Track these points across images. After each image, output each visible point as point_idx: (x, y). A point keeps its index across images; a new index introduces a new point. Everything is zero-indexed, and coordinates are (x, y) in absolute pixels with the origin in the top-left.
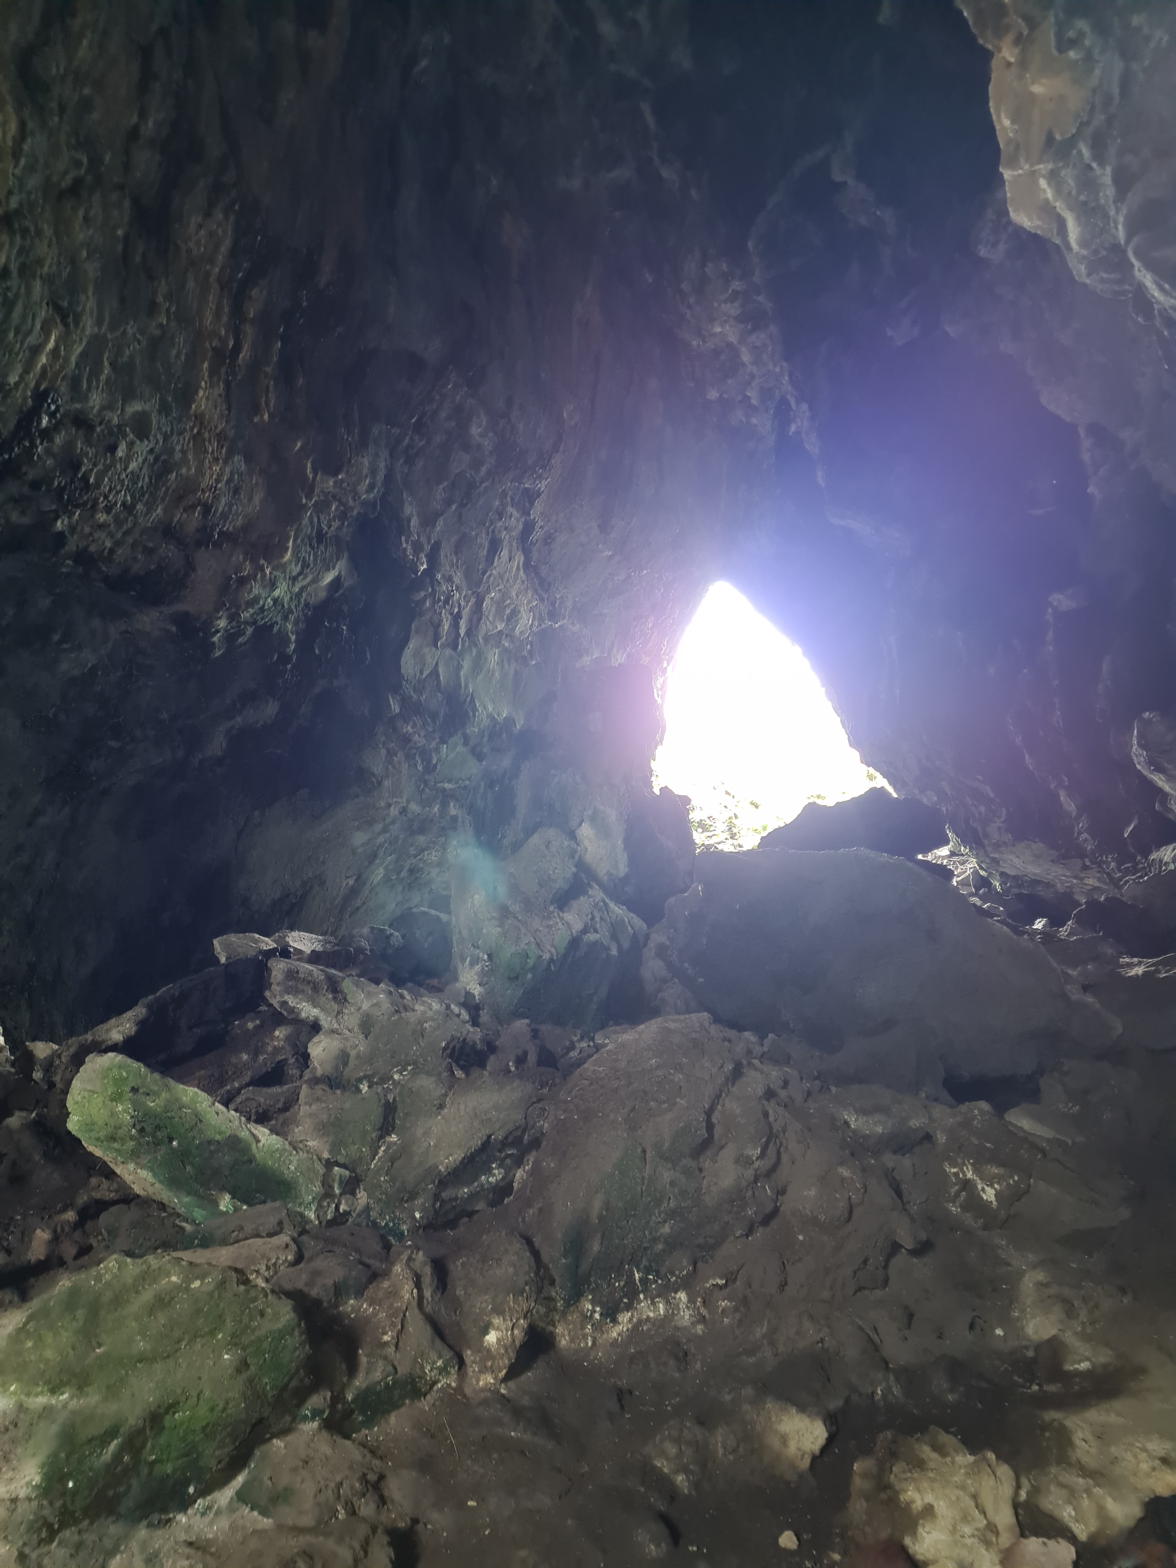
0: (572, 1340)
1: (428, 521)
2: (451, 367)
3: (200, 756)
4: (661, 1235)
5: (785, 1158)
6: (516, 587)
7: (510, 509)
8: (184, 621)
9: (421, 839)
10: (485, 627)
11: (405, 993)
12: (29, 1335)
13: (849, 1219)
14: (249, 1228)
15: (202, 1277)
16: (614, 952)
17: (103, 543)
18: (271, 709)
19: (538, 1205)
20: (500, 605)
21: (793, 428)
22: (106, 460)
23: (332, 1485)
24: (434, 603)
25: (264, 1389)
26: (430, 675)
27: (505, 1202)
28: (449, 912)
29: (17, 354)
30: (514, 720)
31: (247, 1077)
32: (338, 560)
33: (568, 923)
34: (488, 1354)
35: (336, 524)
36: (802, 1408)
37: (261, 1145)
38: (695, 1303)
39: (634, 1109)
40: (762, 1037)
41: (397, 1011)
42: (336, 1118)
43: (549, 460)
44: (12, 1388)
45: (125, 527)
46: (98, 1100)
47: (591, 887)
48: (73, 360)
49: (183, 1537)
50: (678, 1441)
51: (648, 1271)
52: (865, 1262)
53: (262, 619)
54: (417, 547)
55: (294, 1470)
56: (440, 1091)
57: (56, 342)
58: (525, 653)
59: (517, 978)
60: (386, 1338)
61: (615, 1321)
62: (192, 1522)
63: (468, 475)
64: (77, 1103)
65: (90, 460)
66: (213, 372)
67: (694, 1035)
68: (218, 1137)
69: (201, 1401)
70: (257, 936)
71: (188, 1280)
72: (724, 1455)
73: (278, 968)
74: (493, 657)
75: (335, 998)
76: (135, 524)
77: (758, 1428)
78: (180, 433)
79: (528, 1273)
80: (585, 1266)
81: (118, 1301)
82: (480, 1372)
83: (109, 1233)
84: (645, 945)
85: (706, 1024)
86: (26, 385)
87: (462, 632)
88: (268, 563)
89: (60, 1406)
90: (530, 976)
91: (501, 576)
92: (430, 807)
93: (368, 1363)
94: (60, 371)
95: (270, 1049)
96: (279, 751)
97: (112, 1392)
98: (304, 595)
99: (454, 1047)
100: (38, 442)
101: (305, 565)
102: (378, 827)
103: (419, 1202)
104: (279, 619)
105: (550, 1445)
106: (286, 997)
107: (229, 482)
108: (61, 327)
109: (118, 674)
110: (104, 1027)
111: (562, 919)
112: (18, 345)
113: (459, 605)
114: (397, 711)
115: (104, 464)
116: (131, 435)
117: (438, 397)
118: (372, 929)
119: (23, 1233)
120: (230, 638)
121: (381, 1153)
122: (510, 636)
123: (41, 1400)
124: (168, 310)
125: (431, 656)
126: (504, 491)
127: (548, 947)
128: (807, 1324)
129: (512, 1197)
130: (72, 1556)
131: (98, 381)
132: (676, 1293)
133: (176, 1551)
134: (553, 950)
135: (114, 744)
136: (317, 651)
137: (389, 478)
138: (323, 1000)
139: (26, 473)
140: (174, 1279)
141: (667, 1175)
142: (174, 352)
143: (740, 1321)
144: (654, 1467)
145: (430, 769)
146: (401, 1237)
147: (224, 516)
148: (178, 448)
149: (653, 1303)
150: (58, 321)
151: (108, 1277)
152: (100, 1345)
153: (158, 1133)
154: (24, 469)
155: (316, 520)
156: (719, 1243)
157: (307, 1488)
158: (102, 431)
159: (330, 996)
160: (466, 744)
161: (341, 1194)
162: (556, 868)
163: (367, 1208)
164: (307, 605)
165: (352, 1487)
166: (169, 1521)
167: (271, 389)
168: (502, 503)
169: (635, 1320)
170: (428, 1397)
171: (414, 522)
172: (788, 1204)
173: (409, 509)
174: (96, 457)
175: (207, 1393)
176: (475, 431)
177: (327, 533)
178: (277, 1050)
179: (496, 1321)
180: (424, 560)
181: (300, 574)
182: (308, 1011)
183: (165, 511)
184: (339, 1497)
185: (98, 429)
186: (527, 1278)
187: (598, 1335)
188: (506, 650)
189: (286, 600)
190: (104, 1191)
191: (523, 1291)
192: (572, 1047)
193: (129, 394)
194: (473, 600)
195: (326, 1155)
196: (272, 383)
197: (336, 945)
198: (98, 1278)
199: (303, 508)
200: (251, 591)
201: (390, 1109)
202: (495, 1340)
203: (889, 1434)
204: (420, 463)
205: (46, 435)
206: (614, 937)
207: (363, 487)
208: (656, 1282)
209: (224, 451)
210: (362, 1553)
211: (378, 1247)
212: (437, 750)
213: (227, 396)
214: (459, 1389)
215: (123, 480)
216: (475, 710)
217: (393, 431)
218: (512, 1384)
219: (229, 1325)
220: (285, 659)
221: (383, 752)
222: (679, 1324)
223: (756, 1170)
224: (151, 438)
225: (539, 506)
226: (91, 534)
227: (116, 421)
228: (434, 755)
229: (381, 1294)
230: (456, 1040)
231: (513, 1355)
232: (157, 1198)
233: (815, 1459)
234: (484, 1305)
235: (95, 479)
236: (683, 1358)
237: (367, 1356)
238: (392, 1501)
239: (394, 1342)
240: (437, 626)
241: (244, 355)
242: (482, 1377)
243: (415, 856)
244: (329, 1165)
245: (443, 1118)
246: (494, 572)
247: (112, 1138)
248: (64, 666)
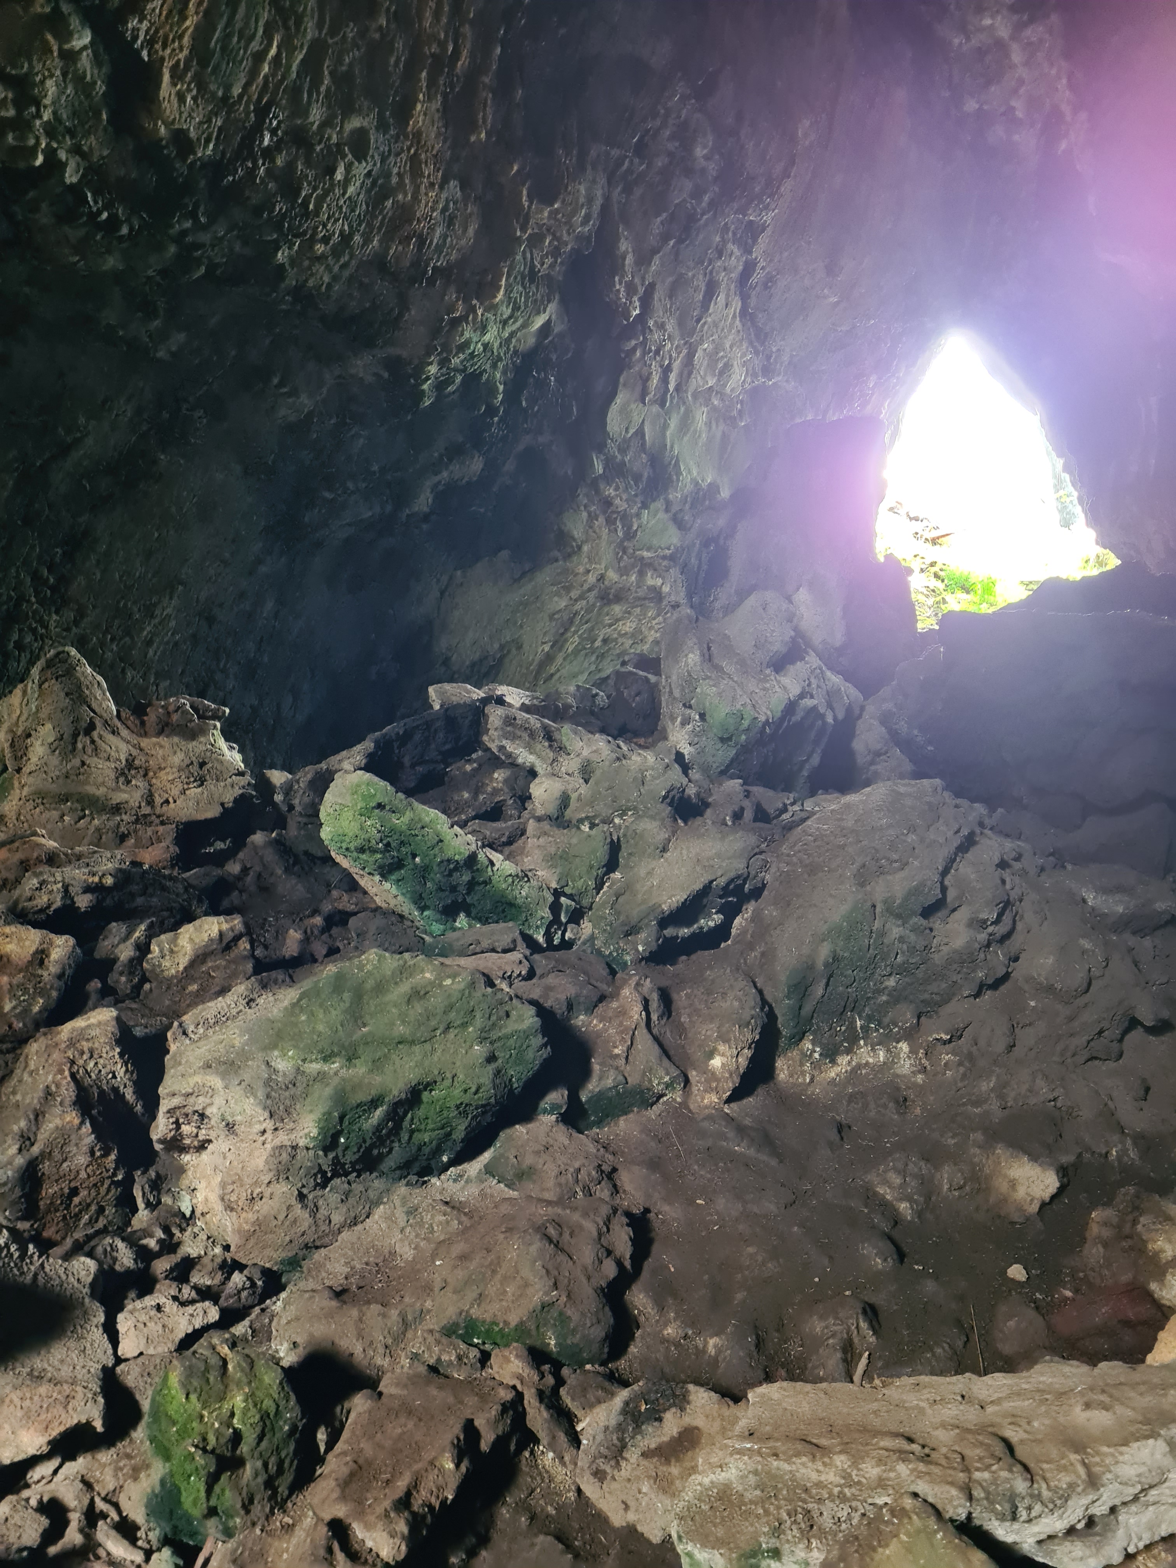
0: (791, 1076)
1: (643, 260)
2: (679, 74)
3: (407, 511)
4: (886, 988)
5: (1020, 926)
6: (731, 337)
7: (730, 246)
8: (394, 365)
9: (617, 609)
10: (696, 382)
11: (622, 744)
12: (302, 1009)
13: (1087, 991)
14: (485, 944)
15: (454, 976)
16: (830, 720)
17: (321, 278)
18: (476, 465)
19: (759, 949)
20: (713, 357)
21: (1063, 145)
22: (325, 184)
23: (572, 1170)
24: (644, 354)
25: (510, 1080)
26: (636, 433)
27: (723, 945)
28: (658, 673)
29: (241, 62)
30: (718, 487)
31: (471, 813)
32: (549, 301)
33: (785, 688)
34: (713, 1076)
35: (549, 261)
36: (1034, 1158)
37: (495, 869)
38: (917, 1053)
39: (864, 866)
40: (992, 810)
41: (618, 759)
42: (564, 851)
43: (778, 188)
44: (290, 1053)
45: (342, 261)
46: (348, 814)
47: (807, 653)
48: (294, 68)
49: (438, 1197)
50: (903, 1173)
51: (870, 1019)
52: (1100, 1032)
53: (472, 365)
54: (631, 289)
55: (537, 1153)
56: (664, 835)
57: (278, 47)
58: (735, 413)
59: (730, 739)
60: (616, 1051)
61: (833, 1062)
62: (445, 1185)
63: (689, 205)
64: (329, 815)
65: (309, 184)
66: (432, 82)
67: (928, 799)
68: (457, 857)
69: (455, 1083)
70: (469, 687)
71: (440, 978)
72: (950, 1189)
73: (495, 716)
74: (701, 416)
75: (550, 746)
76: (352, 256)
77: (987, 1171)
78: (398, 154)
79: (754, 1008)
80: (807, 1009)
81: (380, 988)
82: (705, 1091)
83: (358, 935)
84: (860, 716)
85: (939, 790)
86: (249, 97)
87: (671, 387)
88: (481, 304)
89: (332, 1072)
90: (743, 737)
91: (715, 325)
92: (628, 575)
93: (601, 1070)
94: (281, 82)
95: (489, 789)
96: (482, 510)
97: (377, 1065)
98: (514, 340)
99: (674, 797)
100: (261, 162)
101: (516, 308)
102: (574, 594)
103: (643, 935)
104: (488, 367)
105: (774, 1162)
106: (504, 742)
107: (445, 210)
108: (282, 31)
109: (332, 422)
110: (338, 757)
111: (779, 682)
112: (242, 52)
113: (671, 356)
114: (601, 471)
115: (323, 189)
116: (350, 156)
117: (662, 111)
118: (578, 687)
119: (277, 932)
120: (440, 386)
121: (605, 888)
122: (721, 395)
123: (314, 1067)
124: (388, 9)
125: (638, 414)
126: (726, 224)
127: (764, 709)
128: (1040, 1082)
129: (729, 942)
130: (342, 1201)
131: (318, 94)
132: (898, 1042)
133: (433, 1207)
134: (769, 713)
135: (328, 495)
136: (524, 403)
137: (605, 208)
138: (539, 747)
139: (248, 198)
140: (428, 975)
141: (895, 931)
142: (392, 60)
143: (964, 1076)
144: (876, 1194)
145: (630, 535)
146: (624, 966)
147: (439, 249)
148: (395, 170)
149: (873, 1049)
150: (280, 23)
151: (369, 967)
152: (365, 1025)
153: (403, 849)
154: (247, 193)
155: (528, 255)
156: (946, 1001)
157: (551, 1170)
158: (322, 150)
159: (546, 744)
160: (667, 510)
161: (568, 922)
162: (773, 631)
163: (592, 938)
164: (516, 352)
165: (589, 1175)
166: (425, 1182)
167: (489, 102)
168: (723, 238)
169: (854, 1063)
170: (654, 1107)
171: (629, 260)
172: (1020, 971)
173: (624, 246)
174: (315, 180)
175: (461, 1077)
176: (699, 152)
177: (539, 271)
178: (496, 791)
179: (722, 1047)
180: (637, 304)
181: (510, 317)
182: (525, 757)
183: (381, 241)
184: (577, 1181)
185: (318, 148)
186: (753, 1012)
187: (816, 1073)
188: (715, 409)
189: (496, 345)
190: (346, 902)
191: (749, 1023)
192: (785, 810)
193: (349, 110)
194: (685, 351)
195: (554, 885)
196: (490, 95)
197: (543, 701)
198: (361, 967)
199: (519, 240)
200: (462, 334)
201: (615, 848)
202: (720, 1065)
203: (1132, 1189)
204: (638, 192)
205: (268, 154)
206: (830, 706)
207: (578, 219)
208: (877, 1030)
209: (440, 174)
210: (605, 1229)
211: (605, 972)
212: (638, 515)
213: (445, 109)
214: (684, 1104)
215: (341, 207)
216: (678, 473)
217: (613, 153)
218: (734, 1105)
219: (479, 1022)
220: (492, 411)
221: (585, 515)
222: (899, 1071)
223: (990, 935)
224: (369, 159)
225: (763, 242)
226: (309, 268)
227: (334, 139)
228: (634, 520)
229: (610, 1014)
230: (675, 791)
231: (737, 1080)
232: (399, 910)
233: (1043, 1205)
234: (709, 1033)
235: (315, 206)
236: (903, 1103)
237: (601, 1064)
238: (624, 1191)
239: (625, 1055)
240: (646, 379)
241: (461, 64)
242: (707, 1096)
243: (610, 625)
244: (557, 894)
245: (666, 860)
246: (709, 320)
247: (361, 850)
248: (283, 412)
